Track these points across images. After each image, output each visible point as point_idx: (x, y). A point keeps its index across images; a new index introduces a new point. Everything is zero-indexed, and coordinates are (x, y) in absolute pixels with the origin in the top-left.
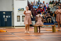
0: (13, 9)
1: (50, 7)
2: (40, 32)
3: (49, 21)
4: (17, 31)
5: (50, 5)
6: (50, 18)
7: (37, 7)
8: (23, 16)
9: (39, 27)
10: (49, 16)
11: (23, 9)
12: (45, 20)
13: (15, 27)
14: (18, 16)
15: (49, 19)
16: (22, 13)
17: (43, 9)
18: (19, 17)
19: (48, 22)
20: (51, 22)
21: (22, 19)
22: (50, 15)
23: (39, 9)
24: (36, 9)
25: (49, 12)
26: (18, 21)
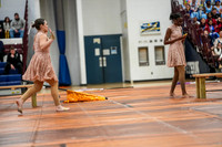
0: (125, 26)
8: (157, 48)
11: (158, 26)
13: (132, 85)
14: (140, 49)
16: (153, 38)
18: (144, 52)
21: (156, 55)
23: (211, 22)
24: (200, 20)
26: (141, 64)
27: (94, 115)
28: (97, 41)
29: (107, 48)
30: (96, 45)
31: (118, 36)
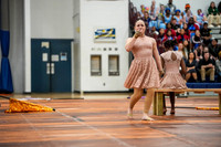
0: (77, 30)
1: (211, 26)
2: (173, 113)
3: (208, 76)
4: (92, 110)
5: (212, 16)
6: (210, 65)
7: (163, 25)
8: (111, 57)
9: (172, 95)
10: (207, 55)
11: (114, 33)
12: (191, 72)
13: (82, 96)
14: (93, 57)
15: (207, 69)
16: (107, 46)
17: (186, 30)
18: (96, 61)
19: (204, 79)
20: (212, 78)
22: (210, 51)
23: (170, 33)
24: (158, 30)
25: (207, 43)
26: (93, 74)
27: (41, 128)
28: (46, 45)
29: (56, 54)
30: (45, 50)
31: (69, 41)
